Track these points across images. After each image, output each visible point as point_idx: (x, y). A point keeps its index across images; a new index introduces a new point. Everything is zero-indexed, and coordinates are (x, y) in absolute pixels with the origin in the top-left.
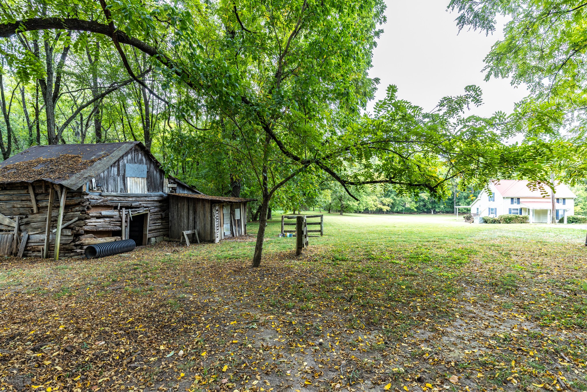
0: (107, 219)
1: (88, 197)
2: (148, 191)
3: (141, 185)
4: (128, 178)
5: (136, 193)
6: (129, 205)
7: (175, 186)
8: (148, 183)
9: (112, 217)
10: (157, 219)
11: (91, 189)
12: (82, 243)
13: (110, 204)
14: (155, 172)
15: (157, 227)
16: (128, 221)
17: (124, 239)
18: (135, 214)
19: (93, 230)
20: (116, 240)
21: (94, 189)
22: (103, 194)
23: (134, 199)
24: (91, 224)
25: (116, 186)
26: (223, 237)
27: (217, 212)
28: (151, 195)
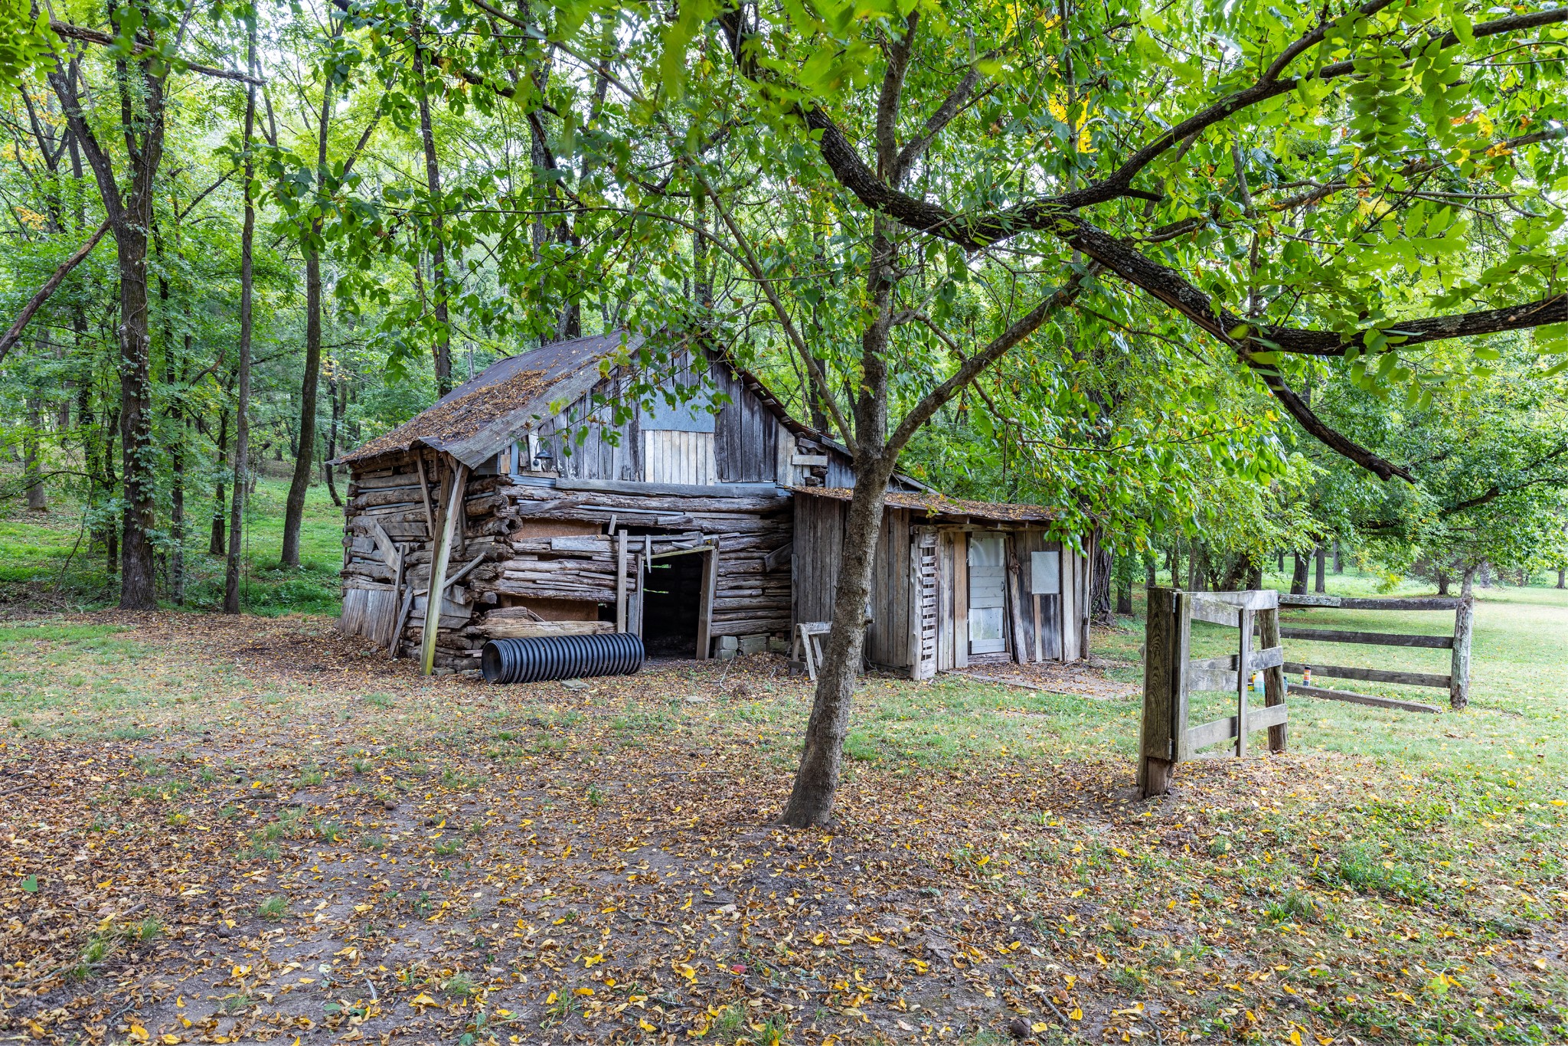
0: (570, 564)
1: (513, 491)
2: (721, 476)
3: (692, 457)
4: (649, 435)
5: (676, 482)
6: (648, 520)
7: (822, 460)
8: (719, 450)
9: (589, 558)
10: (747, 574)
11: (524, 468)
12: (485, 632)
13: (586, 516)
14: (746, 413)
15: (746, 602)
16: (641, 573)
17: (622, 630)
18: (666, 550)
19: (523, 592)
20: (594, 633)
21: (533, 468)
22: (562, 483)
23: (666, 502)
24: (520, 575)
25: (606, 461)
26: (962, 660)
27: (927, 559)
28: (728, 490)
